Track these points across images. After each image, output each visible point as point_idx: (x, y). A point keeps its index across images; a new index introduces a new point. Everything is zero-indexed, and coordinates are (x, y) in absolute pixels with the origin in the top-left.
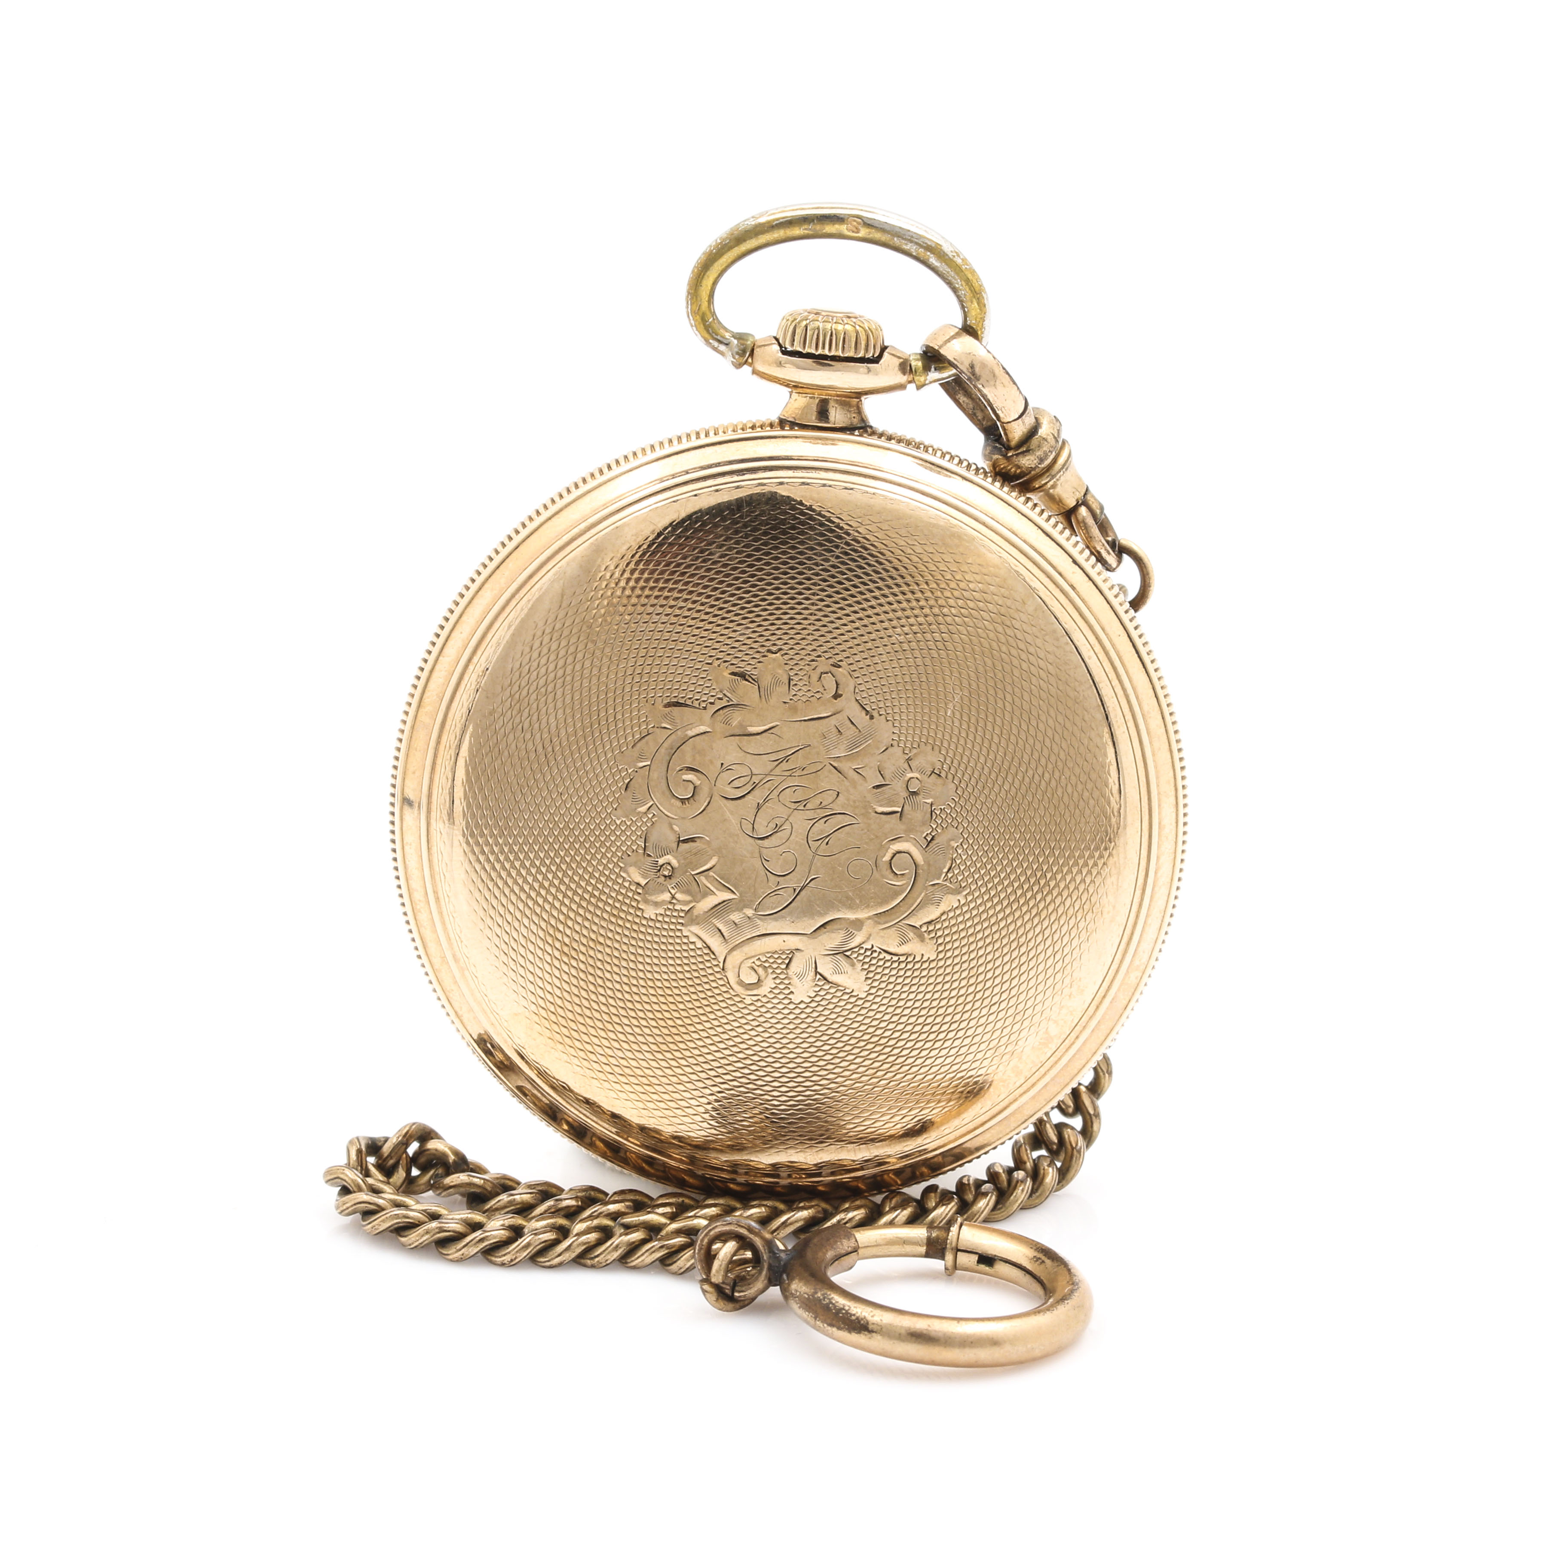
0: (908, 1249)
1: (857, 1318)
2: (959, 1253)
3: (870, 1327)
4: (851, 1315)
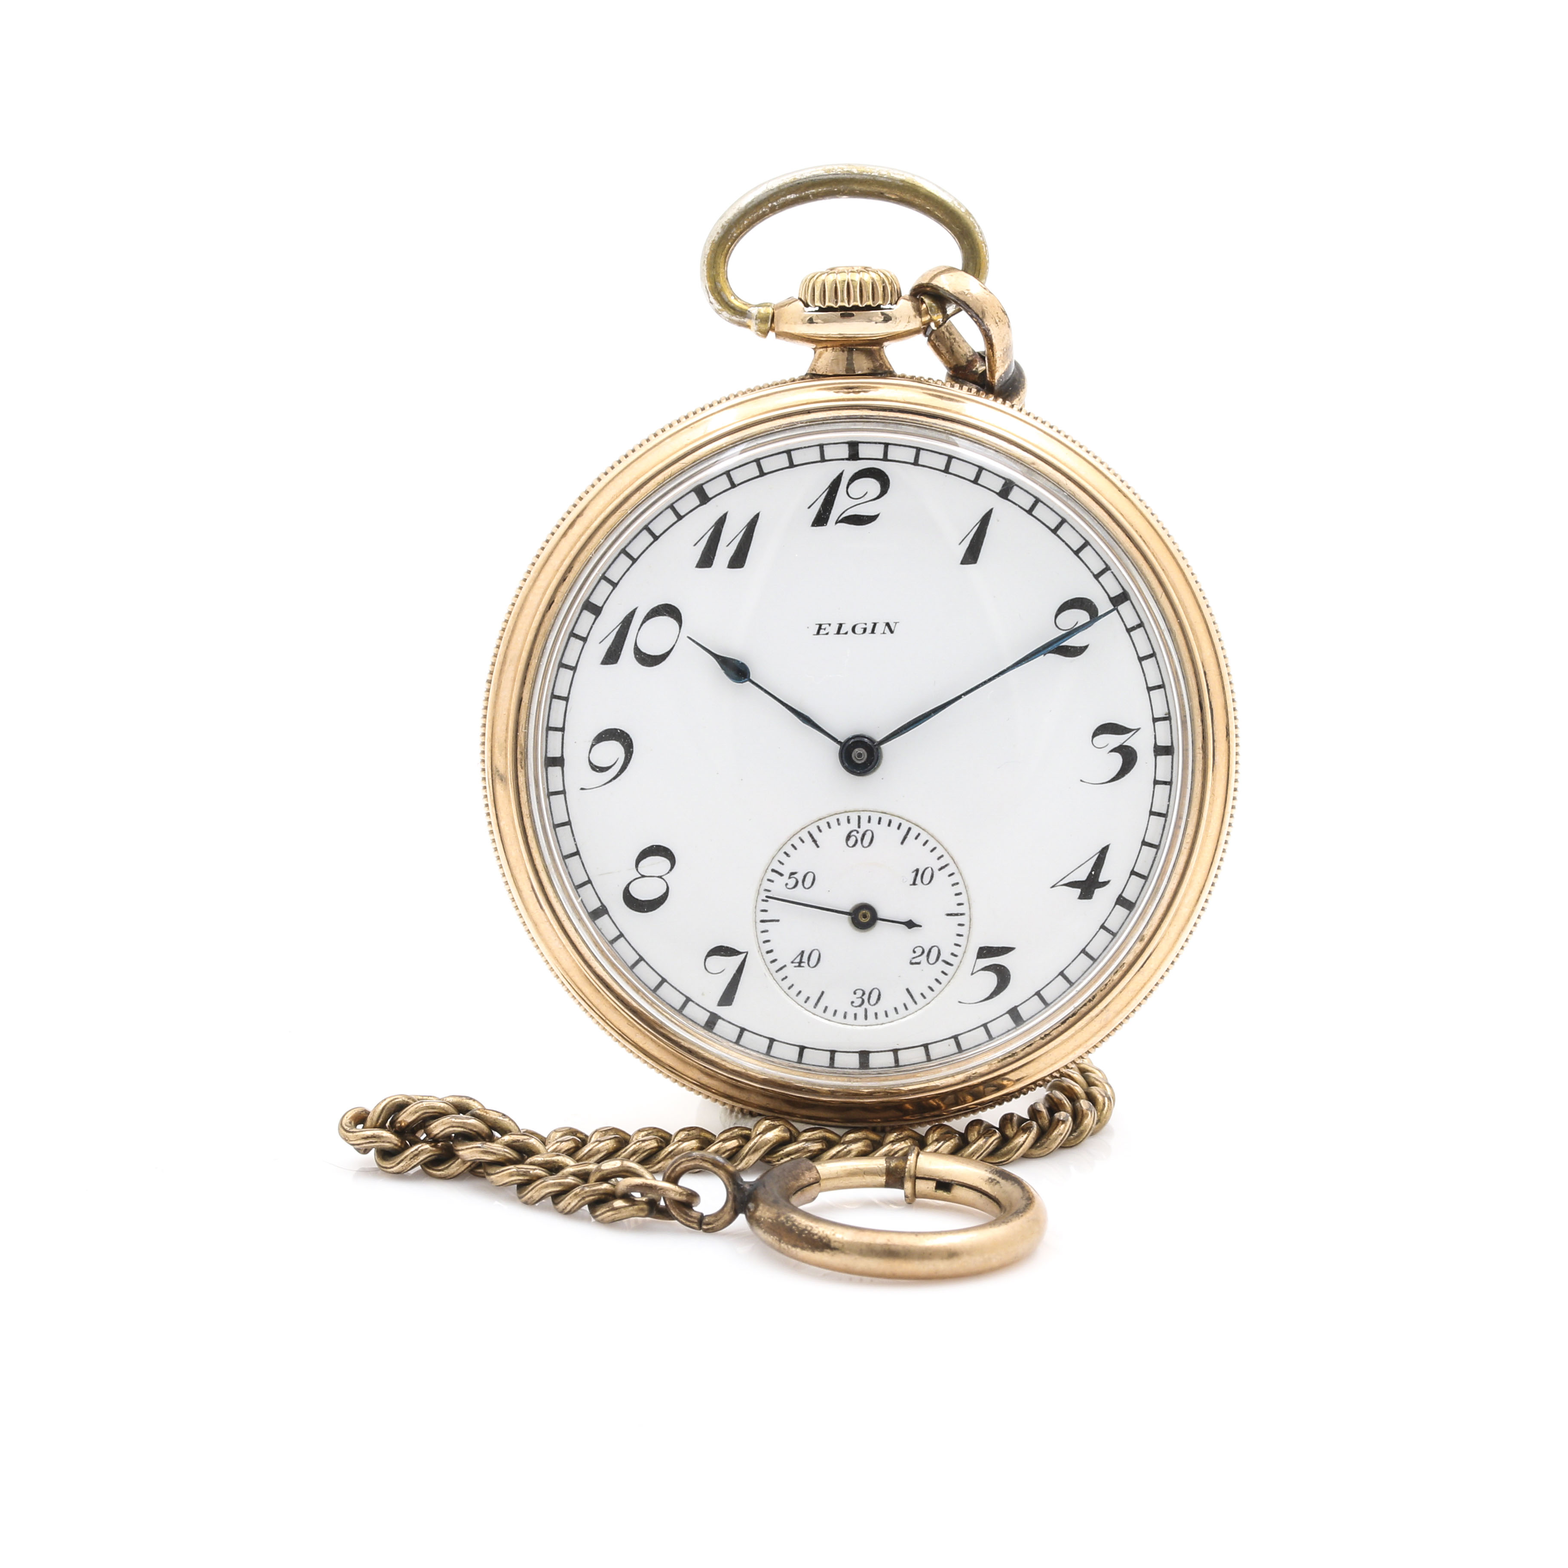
0: (869, 1179)
1: (820, 1237)
2: (918, 1181)
3: (832, 1245)
4: (814, 1235)
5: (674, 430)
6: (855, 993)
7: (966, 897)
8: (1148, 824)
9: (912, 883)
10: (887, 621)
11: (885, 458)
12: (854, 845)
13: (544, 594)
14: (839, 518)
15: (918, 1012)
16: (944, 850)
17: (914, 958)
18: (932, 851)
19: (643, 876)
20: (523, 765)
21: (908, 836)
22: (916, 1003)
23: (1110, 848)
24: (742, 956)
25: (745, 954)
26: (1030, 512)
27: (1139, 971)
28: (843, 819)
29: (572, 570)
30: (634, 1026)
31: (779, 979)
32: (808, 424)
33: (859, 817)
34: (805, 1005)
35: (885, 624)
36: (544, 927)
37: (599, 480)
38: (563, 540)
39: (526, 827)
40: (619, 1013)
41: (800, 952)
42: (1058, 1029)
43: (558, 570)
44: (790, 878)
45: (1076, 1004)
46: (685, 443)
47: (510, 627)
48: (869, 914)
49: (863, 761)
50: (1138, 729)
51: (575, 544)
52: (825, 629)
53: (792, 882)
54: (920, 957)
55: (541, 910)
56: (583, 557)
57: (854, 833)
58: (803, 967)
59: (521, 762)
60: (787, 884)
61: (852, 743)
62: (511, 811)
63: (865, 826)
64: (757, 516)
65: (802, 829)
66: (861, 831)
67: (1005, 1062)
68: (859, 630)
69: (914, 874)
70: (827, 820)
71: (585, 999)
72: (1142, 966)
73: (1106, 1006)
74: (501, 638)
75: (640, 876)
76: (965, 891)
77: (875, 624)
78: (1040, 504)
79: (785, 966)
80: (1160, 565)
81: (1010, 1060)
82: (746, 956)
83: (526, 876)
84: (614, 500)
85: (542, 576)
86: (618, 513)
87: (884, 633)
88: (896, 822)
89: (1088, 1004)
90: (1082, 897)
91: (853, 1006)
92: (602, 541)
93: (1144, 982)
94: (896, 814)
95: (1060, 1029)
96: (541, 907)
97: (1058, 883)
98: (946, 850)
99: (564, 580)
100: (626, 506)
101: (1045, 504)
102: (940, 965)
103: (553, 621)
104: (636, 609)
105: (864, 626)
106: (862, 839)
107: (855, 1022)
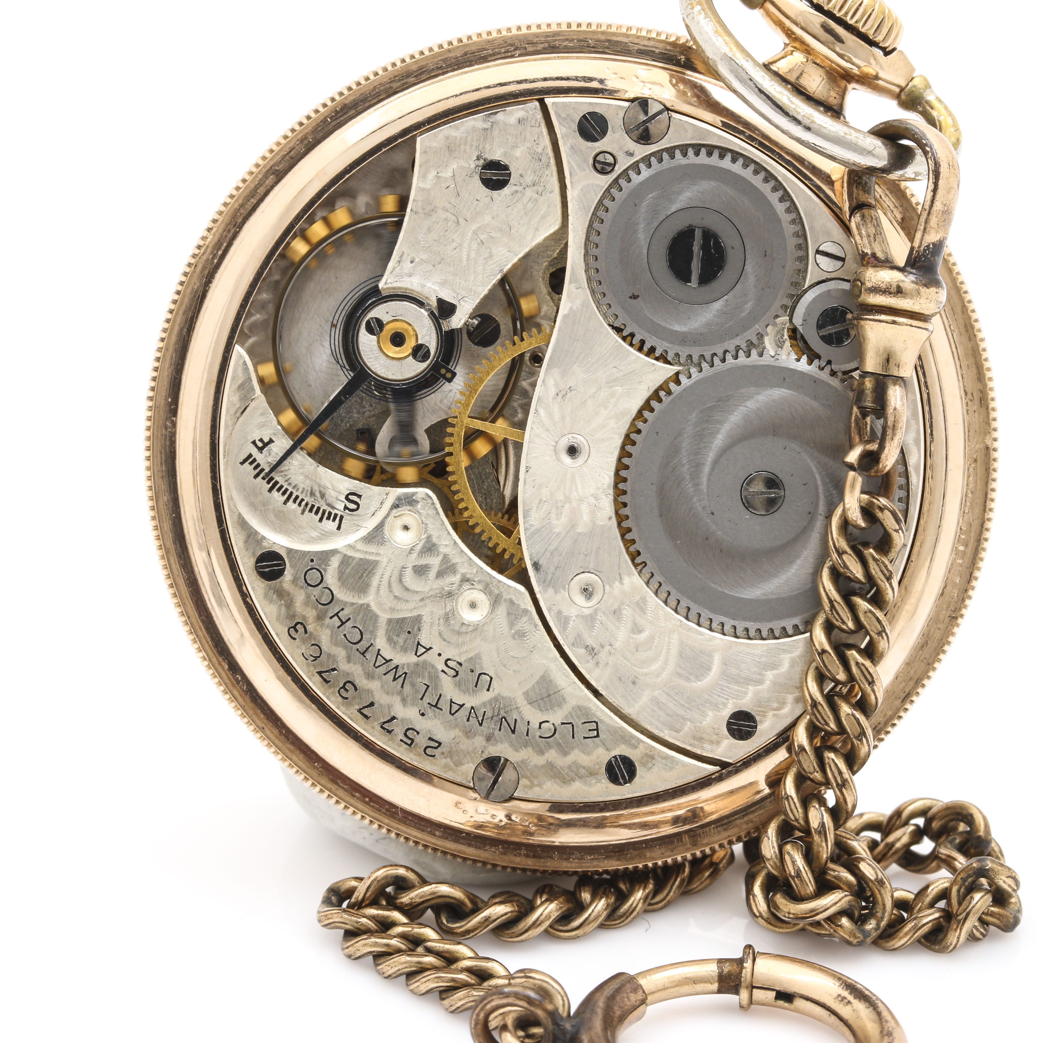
0: (700, 987)
2: (754, 990)
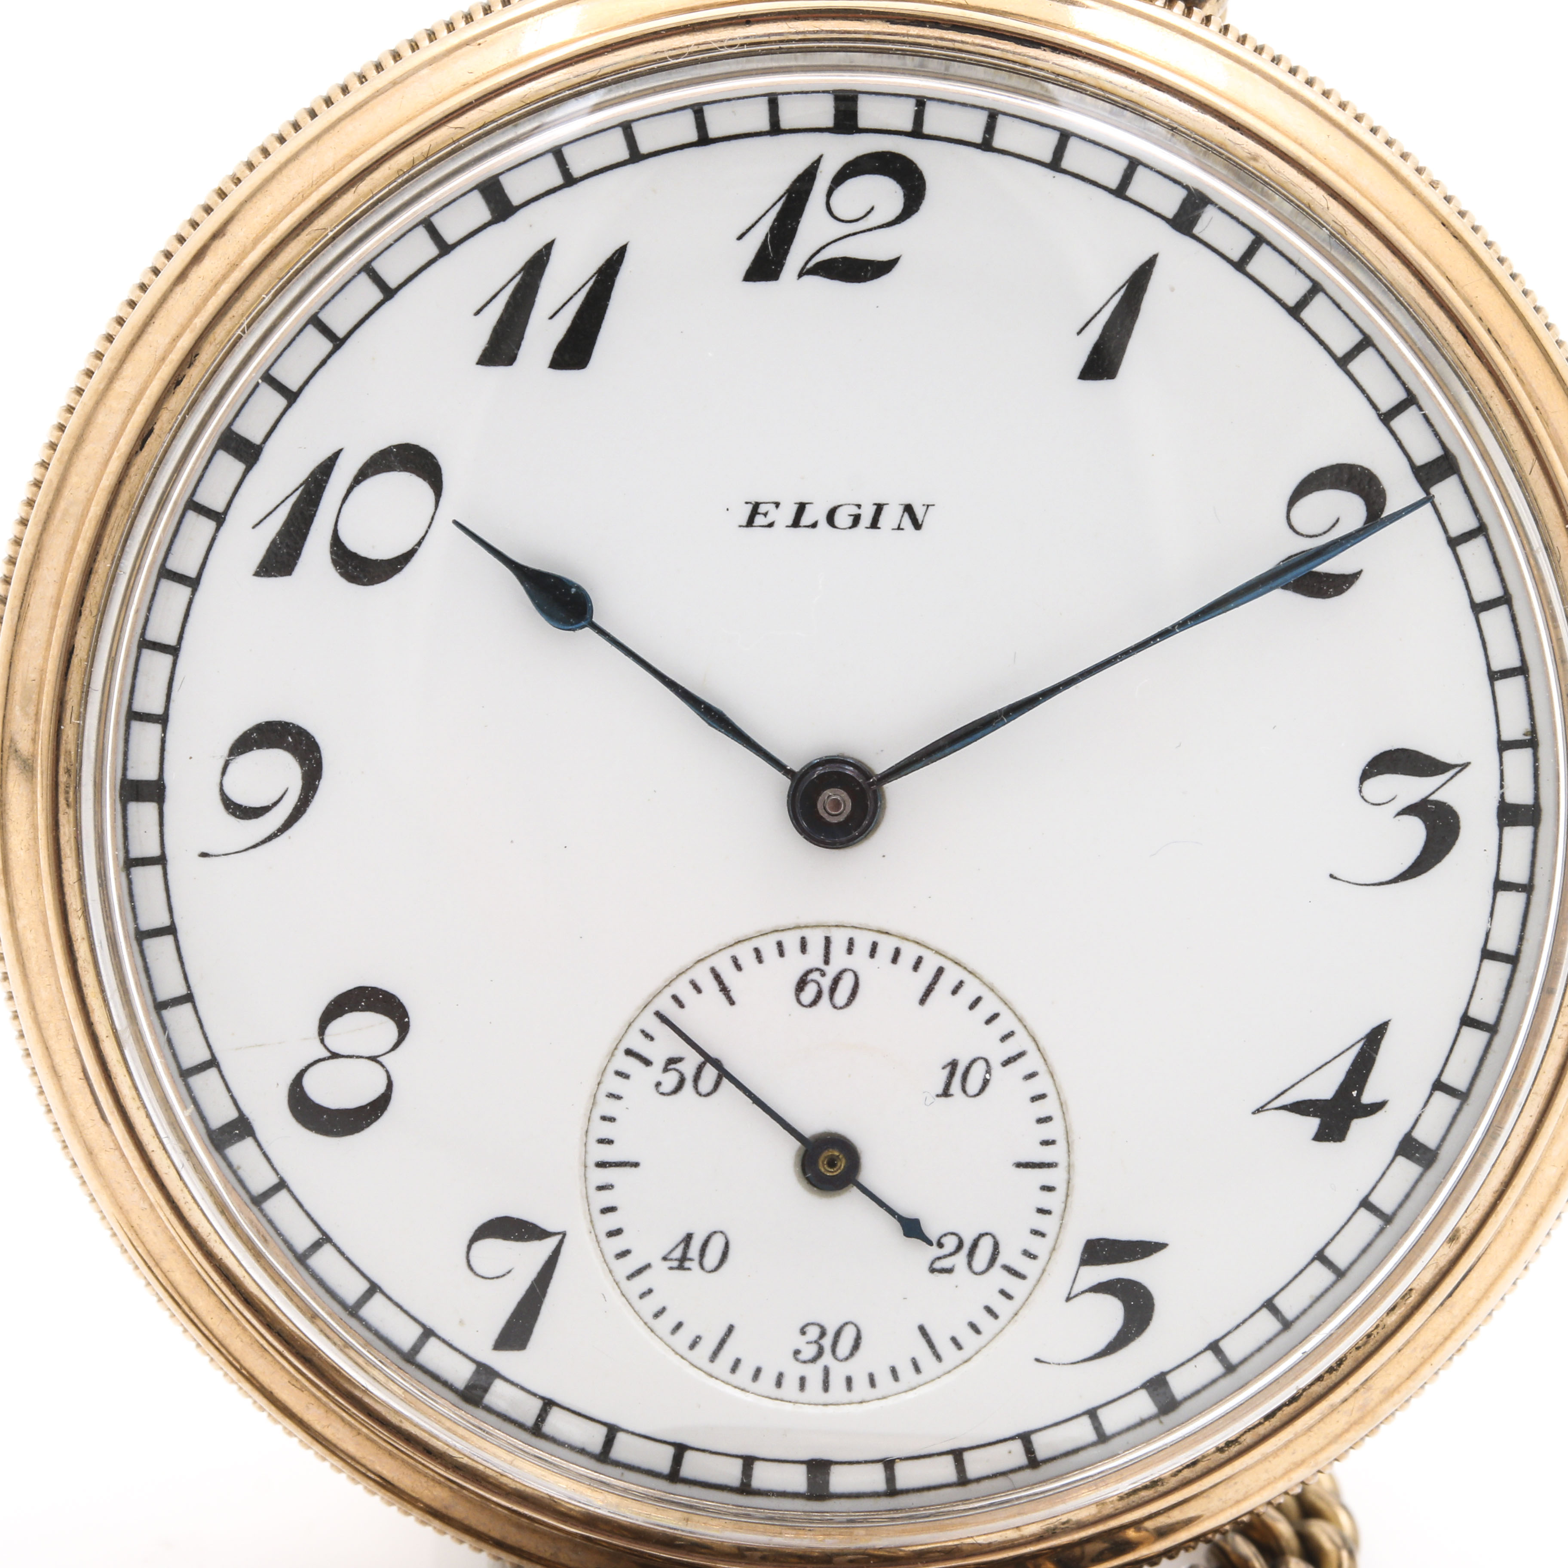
5: (437, 48)
6: (803, 1332)
7: (1062, 1128)
8: (1477, 979)
9: (940, 1091)
10: (907, 502)
11: (917, 132)
12: (814, 1003)
13: (131, 411)
14: (807, 263)
15: (943, 1378)
16: (1015, 1020)
17: (939, 1258)
18: (988, 1022)
19: (335, 1056)
20: (71, 799)
21: (937, 987)
22: (939, 1358)
23: (1391, 1029)
24: (552, 1242)
25: (559, 1237)
26: (1240, 265)
27: (1442, 1304)
28: (791, 942)
29: (196, 363)
30: (303, 1389)
31: (634, 1295)
32: (746, 49)
33: (828, 940)
34: (691, 1355)
35: (901, 508)
36: (108, 1158)
37: (265, 152)
38: (179, 289)
39: (74, 938)
40: (270, 1358)
41: (681, 1235)
42: (1256, 1430)
43: (163, 359)
44: (666, 1070)
45: (1303, 1381)
46: (463, 80)
47: (51, 481)
48: (842, 1164)
49: (841, 818)
50: (1465, 766)
51: (206, 300)
52: (765, 515)
53: (670, 1080)
54: (953, 1258)
55: (102, 1122)
56: (220, 333)
57: (815, 976)
58: (689, 1269)
59: (67, 792)
60: (658, 1084)
61: (819, 776)
62: (42, 899)
63: (839, 960)
64: (621, 252)
65: (699, 961)
66: (832, 971)
67: (1135, 1499)
68: (843, 518)
69: (948, 1069)
70: (756, 943)
71: (196, 1320)
72: (1450, 1295)
73: (1366, 1380)
74: (30, 503)
75: (328, 1054)
76: (1060, 1113)
77: (879, 508)
78: (1264, 249)
79: (648, 1266)
80: (1530, 397)
81: (1144, 1494)
82: (561, 1242)
83: (71, 1044)
84: (298, 205)
85: (128, 369)
86: (305, 237)
87: (899, 528)
88: (909, 954)
89: (1327, 1376)
90: (1320, 1137)
91: (797, 1360)
92: (267, 299)
93: (1452, 1326)
94: (913, 935)
95: (1262, 1430)
96: (103, 1117)
97: (1269, 1103)
98: (1020, 1020)
99: (178, 383)
100: (323, 221)
101: (1275, 249)
102: (998, 1278)
103: (149, 475)
104: (337, 454)
105: (855, 511)
106: (833, 990)
107: (801, 1396)
